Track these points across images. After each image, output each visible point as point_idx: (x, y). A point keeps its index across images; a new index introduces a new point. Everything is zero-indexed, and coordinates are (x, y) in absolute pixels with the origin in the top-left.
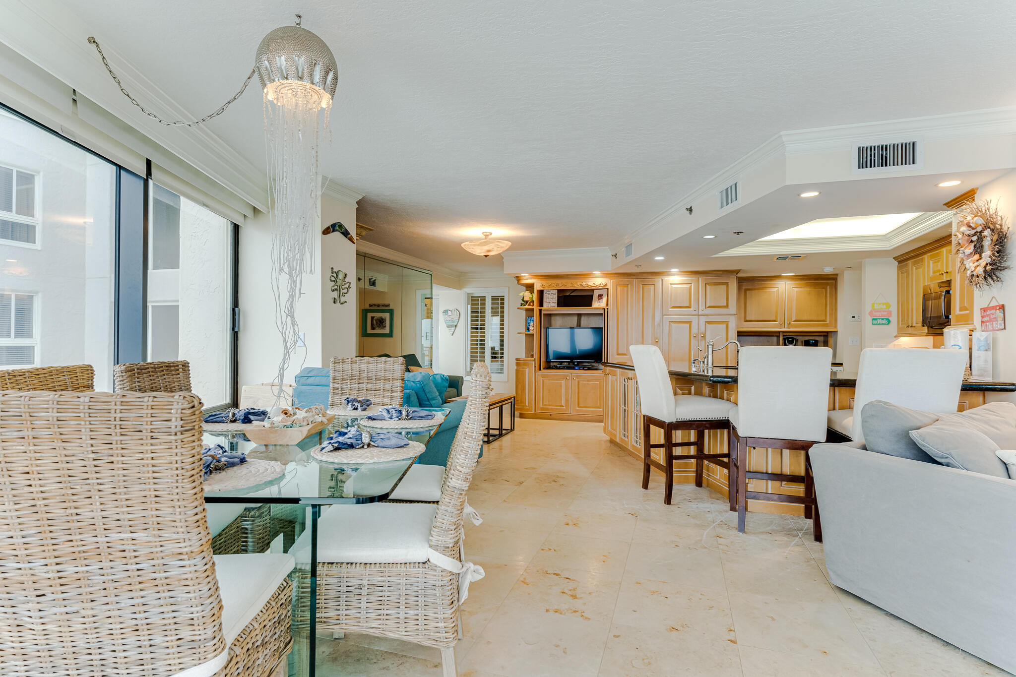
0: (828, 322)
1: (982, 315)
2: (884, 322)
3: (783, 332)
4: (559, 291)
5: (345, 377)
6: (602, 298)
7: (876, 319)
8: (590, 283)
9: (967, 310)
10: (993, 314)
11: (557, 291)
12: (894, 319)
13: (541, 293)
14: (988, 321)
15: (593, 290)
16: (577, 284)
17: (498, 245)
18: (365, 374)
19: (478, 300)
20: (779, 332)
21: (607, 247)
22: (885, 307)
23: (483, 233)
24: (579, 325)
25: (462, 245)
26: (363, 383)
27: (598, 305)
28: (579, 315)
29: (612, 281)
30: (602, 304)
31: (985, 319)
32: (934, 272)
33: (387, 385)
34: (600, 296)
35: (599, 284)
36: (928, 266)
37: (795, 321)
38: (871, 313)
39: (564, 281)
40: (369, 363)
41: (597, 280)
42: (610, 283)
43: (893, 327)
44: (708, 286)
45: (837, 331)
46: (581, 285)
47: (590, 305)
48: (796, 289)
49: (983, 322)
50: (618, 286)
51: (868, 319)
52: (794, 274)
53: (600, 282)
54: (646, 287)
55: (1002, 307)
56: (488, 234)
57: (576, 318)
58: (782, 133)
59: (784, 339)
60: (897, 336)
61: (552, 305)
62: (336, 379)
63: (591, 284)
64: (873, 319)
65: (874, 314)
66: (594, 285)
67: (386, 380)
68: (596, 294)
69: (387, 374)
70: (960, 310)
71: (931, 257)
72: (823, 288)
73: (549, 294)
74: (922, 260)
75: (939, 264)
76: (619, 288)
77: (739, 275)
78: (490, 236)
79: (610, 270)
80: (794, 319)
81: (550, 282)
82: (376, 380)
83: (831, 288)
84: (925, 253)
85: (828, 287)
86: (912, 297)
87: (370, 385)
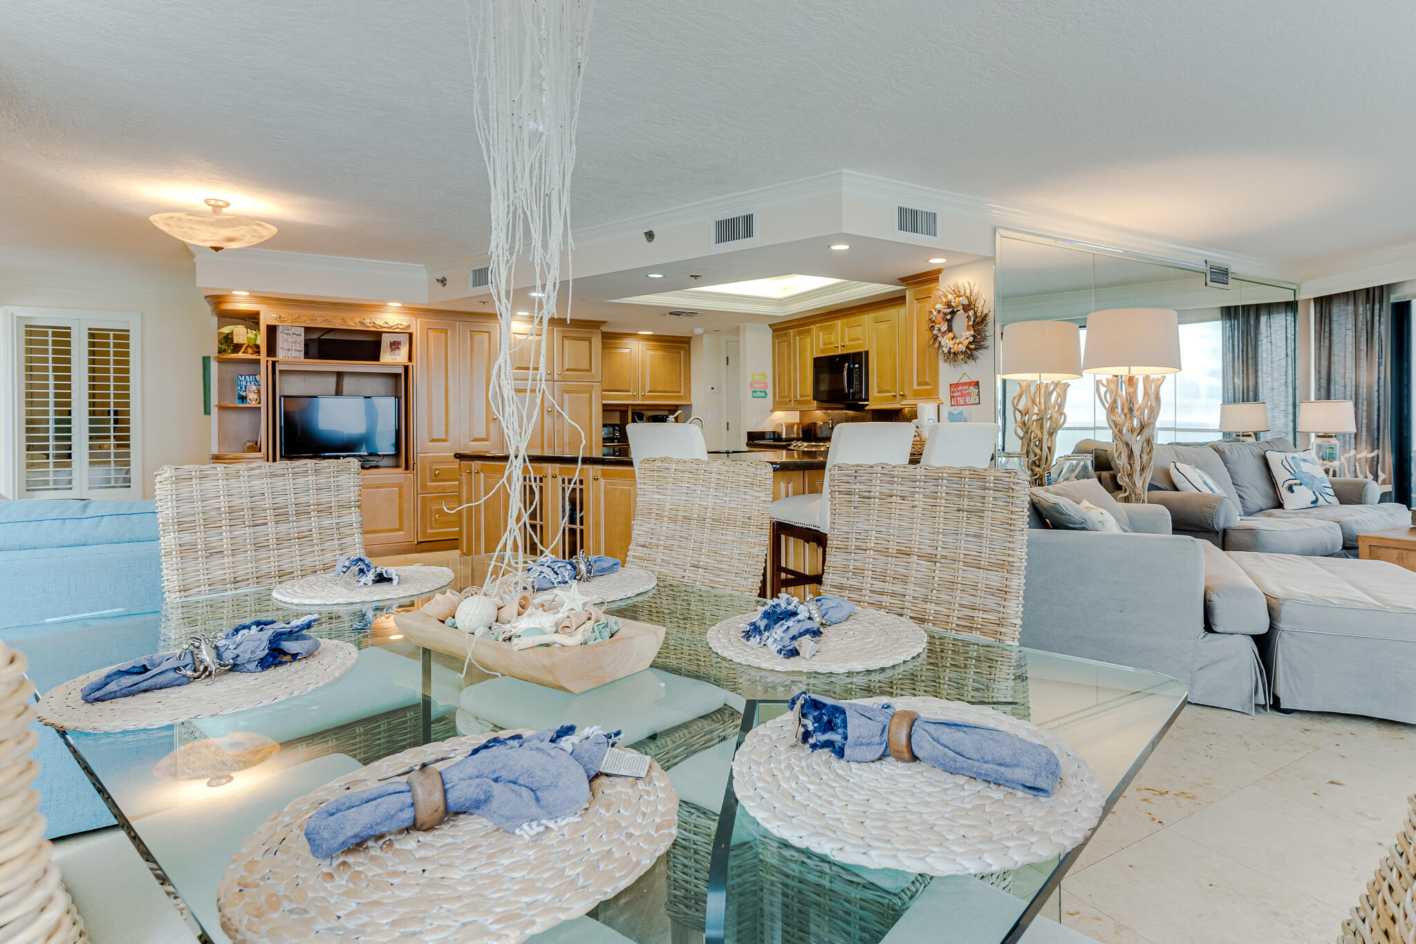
0: (682, 394)
1: (952, 389)
2: (763, 394)
3: (632, 405)
4: (307, 330)
5: (213, 513)
6: (399, 348)
7: (755, 392)
8: (380, 322)
9: (927, 384)
10: (965, 390)
11: (303, 329)
12: (770, 391)
13: (272, 330)
14: (959, 396)
15: (380, 333)
16: (354, 322)
17: (255, 231)
18: (268, 503)
19: (46, 334)
20: (627, 405)
21: (423, 266)
22: (762, 378)
23: (207, 201)
24: (338, 392)
25: (152, 218)
26: (266, 524)
27: (391, 359)
28: (340, 375)
29: (418, 320)
30: (401, 356)
31: (955, 394)
32: (824, 344)
33: (326, 522)
34: (395, 346)
35: (395, 323)
36: (818, 338)
37: (649, 392)
38: (751, 385)
39: (328, 314)
40: (273, 476)
41: (391, 318)
42: (416, 326)
43: (769, 401)
44: (566, 342)
45: (690, 405)
46: (362, 323)
47: (376, 357)
48: (650, 352)
49: (952, 397)
50: (430, 331)
51: (750, 391)
52: (652, 333)
53: (397, 322)
54: (477, 336)
55: (977, 383)
56: (221, 203)
57: (333, 380)
58: (844, 170)
59: (633, 414)
60: (772, 411)
61: (294, 354)
62: (185, 522)
63: (381, 324)
64: (753, 392)
65: (755, 385)
66: (386, 325)
67: (323, 510)
68: (386, 340)
69: (324, 497)
70: (919, 384)
71: (822, 329)
72: (678, 353)
73: (287, 334)
74: (809, 331)
75: (833, 336)
76: (431, 334)
77: (604, 329)
78: (224, 210)
79: (424, 301)
80: (648, 389)
81: (297, 312)
82: (298, 514)
83: (685, 354)
84: (813, 323)
85: (682, 352)
86: (795, 369)
87: (283, 528)
